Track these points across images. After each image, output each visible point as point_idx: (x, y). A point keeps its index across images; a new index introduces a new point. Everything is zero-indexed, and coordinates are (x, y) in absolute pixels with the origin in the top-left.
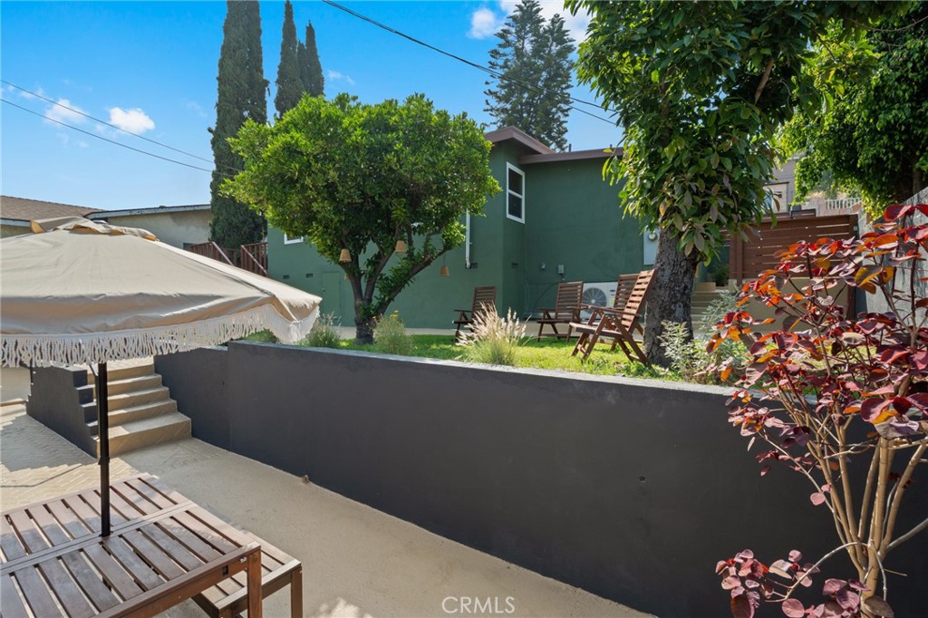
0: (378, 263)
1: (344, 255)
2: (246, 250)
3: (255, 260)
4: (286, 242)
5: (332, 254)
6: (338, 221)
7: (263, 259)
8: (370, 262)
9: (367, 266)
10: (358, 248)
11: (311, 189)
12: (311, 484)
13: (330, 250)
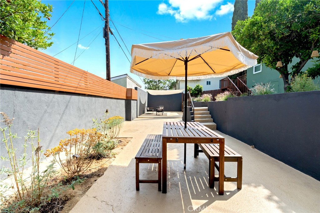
0: (299, 67)
1: (279, 64)
2: (239, 79)
3: (242, 82)
4: (254, 73)
5: (272, 65)
6: (276, 49)
7: (245, 81)
8: (294, 67)
9: (293, 69)
10: (288, 61)
11: (262, 36)
12: (255, 149)
13: (271, 64)
